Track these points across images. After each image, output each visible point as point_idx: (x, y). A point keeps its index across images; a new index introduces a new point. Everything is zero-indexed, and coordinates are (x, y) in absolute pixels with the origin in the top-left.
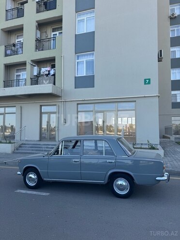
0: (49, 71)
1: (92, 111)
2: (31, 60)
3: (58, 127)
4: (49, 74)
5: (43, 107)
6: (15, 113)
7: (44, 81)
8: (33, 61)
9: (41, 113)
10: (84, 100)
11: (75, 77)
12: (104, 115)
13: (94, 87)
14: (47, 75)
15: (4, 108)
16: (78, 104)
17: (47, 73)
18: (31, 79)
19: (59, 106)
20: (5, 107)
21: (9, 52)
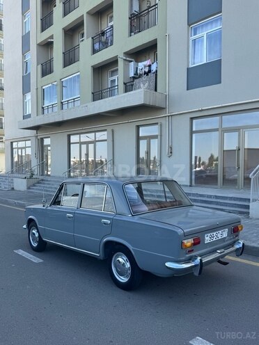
0: (150, 66)
1: (217, 130)
2: (124, 53)
3: (160, 161)
4: (150, 71)
5: (141, 128)
6: (106, 140)
7: (142, 85)
8: (127, 54)
9: (138, 138)
10: (202, 110)
11: (188, 69)
12: (239, 135)
13: (220, 83)
14: (147, 74)
15: (94, 134)
16: (192, 119)
17: (147, 70)
18: (125, 84)
19: (161, 125)
20: (95, 132)
21: (97, 46)
